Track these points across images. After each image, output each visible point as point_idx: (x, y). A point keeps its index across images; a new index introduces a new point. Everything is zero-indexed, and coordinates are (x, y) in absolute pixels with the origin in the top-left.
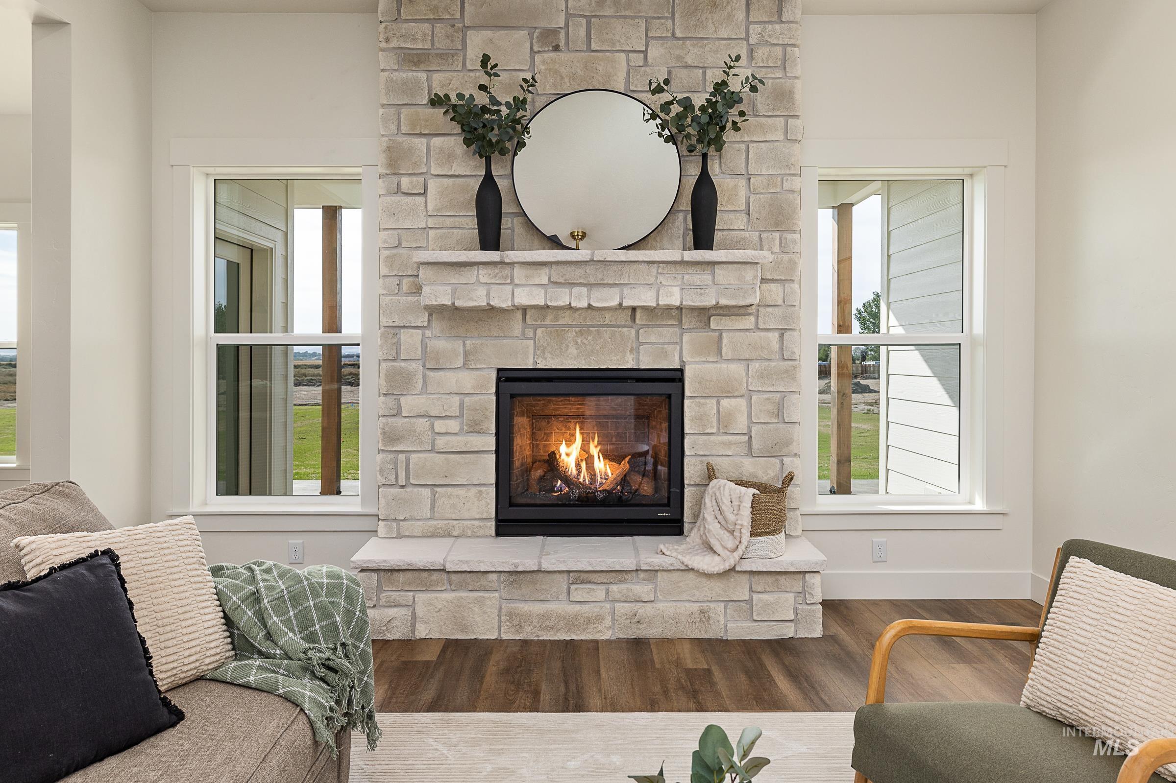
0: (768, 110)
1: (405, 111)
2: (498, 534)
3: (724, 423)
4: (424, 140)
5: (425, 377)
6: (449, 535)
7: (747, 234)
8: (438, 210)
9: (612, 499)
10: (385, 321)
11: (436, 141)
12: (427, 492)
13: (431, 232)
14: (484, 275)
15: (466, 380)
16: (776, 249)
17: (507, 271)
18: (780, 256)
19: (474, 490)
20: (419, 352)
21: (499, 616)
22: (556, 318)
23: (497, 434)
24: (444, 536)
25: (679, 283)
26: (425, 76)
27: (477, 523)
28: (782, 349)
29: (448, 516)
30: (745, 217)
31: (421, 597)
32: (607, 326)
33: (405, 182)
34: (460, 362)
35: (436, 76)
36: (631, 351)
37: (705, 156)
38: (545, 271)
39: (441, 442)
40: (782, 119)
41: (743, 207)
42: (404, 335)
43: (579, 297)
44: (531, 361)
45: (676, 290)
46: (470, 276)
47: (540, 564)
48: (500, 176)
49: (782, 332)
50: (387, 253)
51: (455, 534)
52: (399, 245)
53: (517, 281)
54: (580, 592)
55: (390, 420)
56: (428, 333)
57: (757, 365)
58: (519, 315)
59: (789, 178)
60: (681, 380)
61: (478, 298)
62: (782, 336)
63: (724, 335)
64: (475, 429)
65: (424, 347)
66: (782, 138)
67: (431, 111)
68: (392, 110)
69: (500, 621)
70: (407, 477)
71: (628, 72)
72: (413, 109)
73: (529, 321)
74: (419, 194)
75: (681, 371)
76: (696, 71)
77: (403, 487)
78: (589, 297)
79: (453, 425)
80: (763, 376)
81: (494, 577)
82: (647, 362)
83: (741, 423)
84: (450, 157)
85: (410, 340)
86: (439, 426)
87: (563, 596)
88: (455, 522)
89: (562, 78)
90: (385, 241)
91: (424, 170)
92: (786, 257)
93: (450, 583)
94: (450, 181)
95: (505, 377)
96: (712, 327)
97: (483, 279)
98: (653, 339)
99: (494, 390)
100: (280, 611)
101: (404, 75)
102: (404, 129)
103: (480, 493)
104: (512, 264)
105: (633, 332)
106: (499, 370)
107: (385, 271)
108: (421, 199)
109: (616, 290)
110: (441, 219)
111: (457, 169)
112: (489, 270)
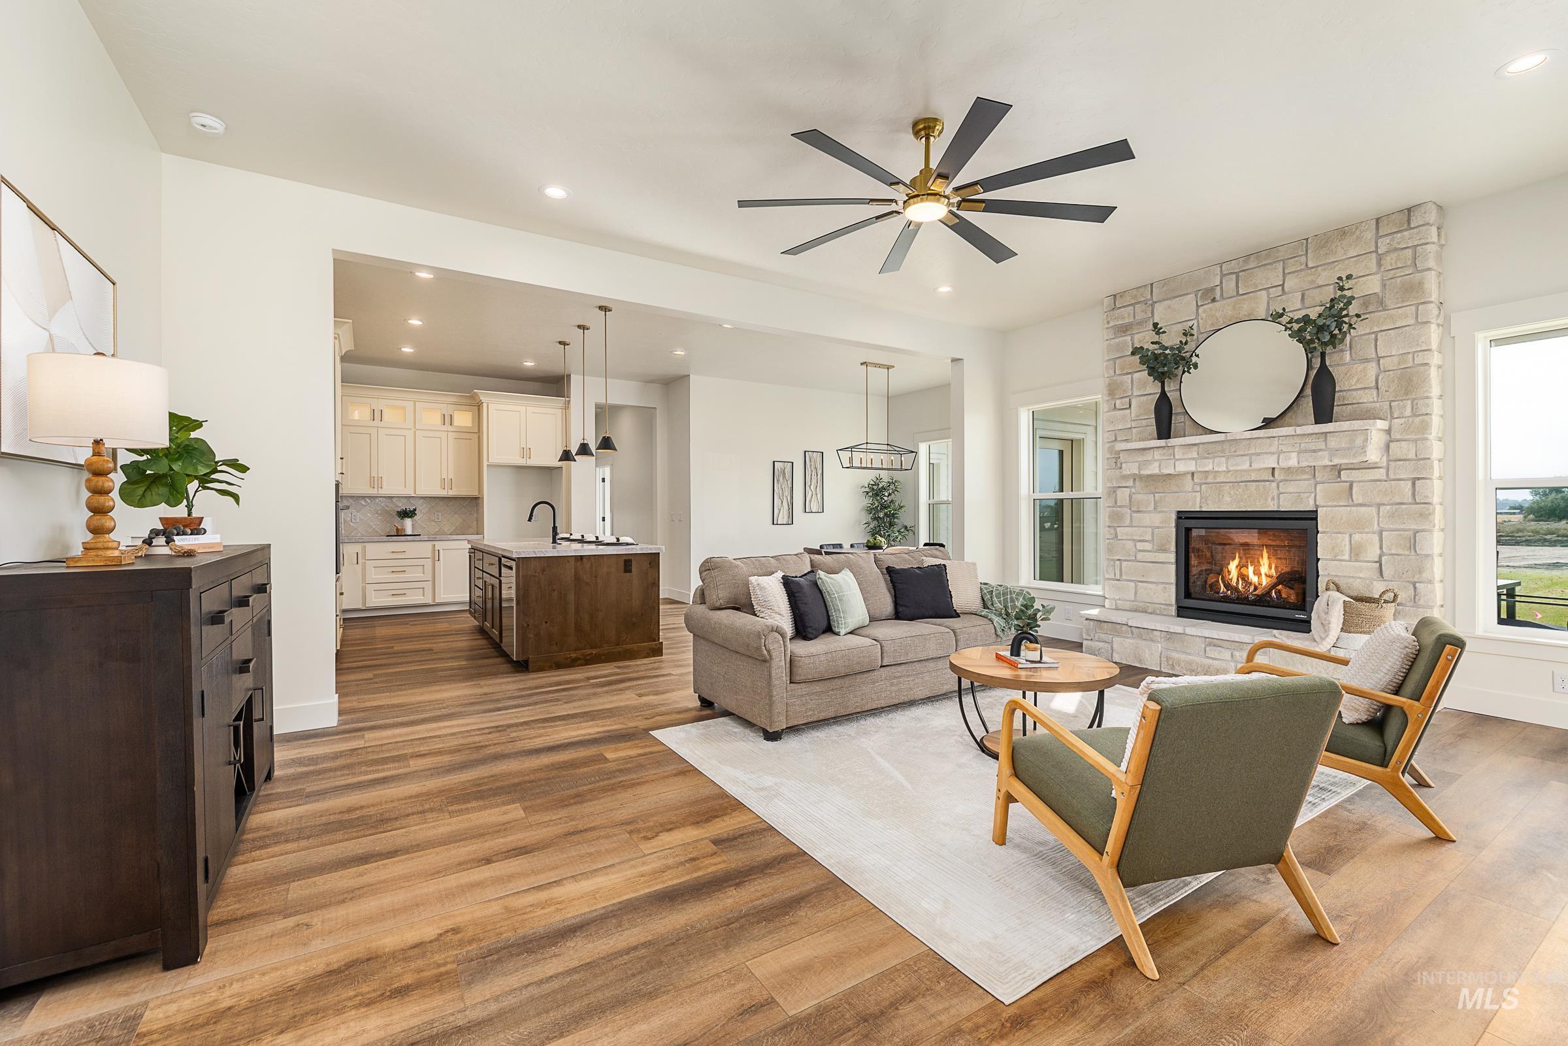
0: (1397, 303)
1: (1117, 361)
2: (1179, 616)
3: (1356, 552)
4: (1130, 376)
5: (1131, 516)
6: (1146, 612)
7: (1378, 405)
8: (1137, 416)
9: (1263, 600)
10: (1109, 485)
11: (1136, 375)
12: (1132, 584)
13: (1134, 430)
14: (1157, 454)
15: (1156, 519)
16: (1408, 412)
17: (1171, 451)
18: (1411, 419)
19: (1161, 586)
20: (1128, 501)
21: (1160, 657)
22: (1215, 477)
23: (1177, 552)
24: (1142, 612)
25: (1297, 449)
26: (1129, 338)
27: (1162, 606)
28: (1414, 495)
29: (1145, 600)
30: (1375, 392)
31: (1117, 640)
32: (1253, 481)
33: (1118, 402)
34: (1151, 508)
35: (1136, 337)
36: (1273, 499)
37: (1323, 355)
38: (1196, 448)
39: (1140, 556)
40: (1413, 308)
41: (1374, 384)
42: (1119, 492)
43: (1219, 465)
44: (1198, 504)
45: (1294, 455)
46: (1148, 456)
47: (1184, 630)
48: (1170, 391)
49: (1414, 481)
50: (1108, 445)
51: (1149, 611)
52: (1116, 440)
53: (1177, 457)
54: (1212, 652)
55: (1111, 541)
56: (1133, 490)
57: (1388, 507)
58: (1189, 476)
59: (1420, 354)
60: (1316, 519)
61: (1153, 469)
62: (1414, 484)
63: (1355, 485)
64: (1163, 549)
65: (1130, 497)
66: (1413, 321)
67: (1133, 357)
68: (1111, 362)
69: (1161, 661)
70: (1121, 575)
71: (1268, 303)
72: (1122, 360)
73: (1196, 480)
74: (1126, 409)
75: (1316, 511)
76: (1327, 288)
77: (1118, 580)
78: (1227, 463)
79: (1148, 546)
80: (1392, 516)
81: (1158, 633)
82: (1286, 505)
83: (1373, 552)
84: (1144, 385)
85: (1123, 495)
86: (1140, 546)
87: (1202, 653)
88: (1149, 605)
89: (1217, 319)
90: (1108, 438)
91: (1130, 394)
92: (1417, 420)
93: (1132, 633)
94: (1145, 398)
95: (1182, 516)
96: (1343, 479)
97: (1156, 457)
98: (1291, 489)
99: (1174, 525)
100: (998, 596)
101: (1117, 340)
102: (1117, 372)
103: (1165, 588)
104: (1173, 447)
105: (1274, 484)
106: (1179, 512)
107: (1109, 456)
108: (1129, 411)
109: (1247, 458)
110: (1139, 422)
111: (1149, 390)
112: (1161, 451)
